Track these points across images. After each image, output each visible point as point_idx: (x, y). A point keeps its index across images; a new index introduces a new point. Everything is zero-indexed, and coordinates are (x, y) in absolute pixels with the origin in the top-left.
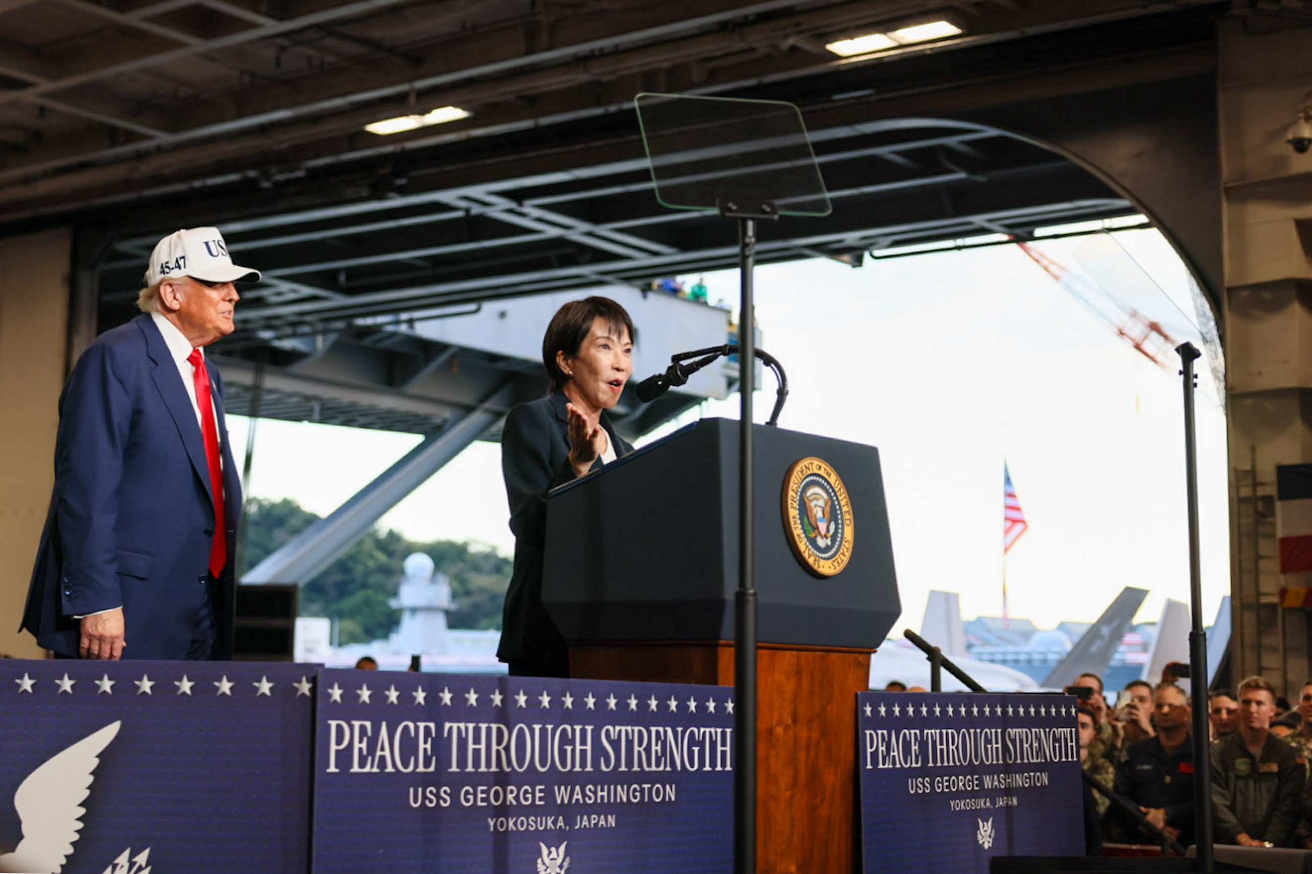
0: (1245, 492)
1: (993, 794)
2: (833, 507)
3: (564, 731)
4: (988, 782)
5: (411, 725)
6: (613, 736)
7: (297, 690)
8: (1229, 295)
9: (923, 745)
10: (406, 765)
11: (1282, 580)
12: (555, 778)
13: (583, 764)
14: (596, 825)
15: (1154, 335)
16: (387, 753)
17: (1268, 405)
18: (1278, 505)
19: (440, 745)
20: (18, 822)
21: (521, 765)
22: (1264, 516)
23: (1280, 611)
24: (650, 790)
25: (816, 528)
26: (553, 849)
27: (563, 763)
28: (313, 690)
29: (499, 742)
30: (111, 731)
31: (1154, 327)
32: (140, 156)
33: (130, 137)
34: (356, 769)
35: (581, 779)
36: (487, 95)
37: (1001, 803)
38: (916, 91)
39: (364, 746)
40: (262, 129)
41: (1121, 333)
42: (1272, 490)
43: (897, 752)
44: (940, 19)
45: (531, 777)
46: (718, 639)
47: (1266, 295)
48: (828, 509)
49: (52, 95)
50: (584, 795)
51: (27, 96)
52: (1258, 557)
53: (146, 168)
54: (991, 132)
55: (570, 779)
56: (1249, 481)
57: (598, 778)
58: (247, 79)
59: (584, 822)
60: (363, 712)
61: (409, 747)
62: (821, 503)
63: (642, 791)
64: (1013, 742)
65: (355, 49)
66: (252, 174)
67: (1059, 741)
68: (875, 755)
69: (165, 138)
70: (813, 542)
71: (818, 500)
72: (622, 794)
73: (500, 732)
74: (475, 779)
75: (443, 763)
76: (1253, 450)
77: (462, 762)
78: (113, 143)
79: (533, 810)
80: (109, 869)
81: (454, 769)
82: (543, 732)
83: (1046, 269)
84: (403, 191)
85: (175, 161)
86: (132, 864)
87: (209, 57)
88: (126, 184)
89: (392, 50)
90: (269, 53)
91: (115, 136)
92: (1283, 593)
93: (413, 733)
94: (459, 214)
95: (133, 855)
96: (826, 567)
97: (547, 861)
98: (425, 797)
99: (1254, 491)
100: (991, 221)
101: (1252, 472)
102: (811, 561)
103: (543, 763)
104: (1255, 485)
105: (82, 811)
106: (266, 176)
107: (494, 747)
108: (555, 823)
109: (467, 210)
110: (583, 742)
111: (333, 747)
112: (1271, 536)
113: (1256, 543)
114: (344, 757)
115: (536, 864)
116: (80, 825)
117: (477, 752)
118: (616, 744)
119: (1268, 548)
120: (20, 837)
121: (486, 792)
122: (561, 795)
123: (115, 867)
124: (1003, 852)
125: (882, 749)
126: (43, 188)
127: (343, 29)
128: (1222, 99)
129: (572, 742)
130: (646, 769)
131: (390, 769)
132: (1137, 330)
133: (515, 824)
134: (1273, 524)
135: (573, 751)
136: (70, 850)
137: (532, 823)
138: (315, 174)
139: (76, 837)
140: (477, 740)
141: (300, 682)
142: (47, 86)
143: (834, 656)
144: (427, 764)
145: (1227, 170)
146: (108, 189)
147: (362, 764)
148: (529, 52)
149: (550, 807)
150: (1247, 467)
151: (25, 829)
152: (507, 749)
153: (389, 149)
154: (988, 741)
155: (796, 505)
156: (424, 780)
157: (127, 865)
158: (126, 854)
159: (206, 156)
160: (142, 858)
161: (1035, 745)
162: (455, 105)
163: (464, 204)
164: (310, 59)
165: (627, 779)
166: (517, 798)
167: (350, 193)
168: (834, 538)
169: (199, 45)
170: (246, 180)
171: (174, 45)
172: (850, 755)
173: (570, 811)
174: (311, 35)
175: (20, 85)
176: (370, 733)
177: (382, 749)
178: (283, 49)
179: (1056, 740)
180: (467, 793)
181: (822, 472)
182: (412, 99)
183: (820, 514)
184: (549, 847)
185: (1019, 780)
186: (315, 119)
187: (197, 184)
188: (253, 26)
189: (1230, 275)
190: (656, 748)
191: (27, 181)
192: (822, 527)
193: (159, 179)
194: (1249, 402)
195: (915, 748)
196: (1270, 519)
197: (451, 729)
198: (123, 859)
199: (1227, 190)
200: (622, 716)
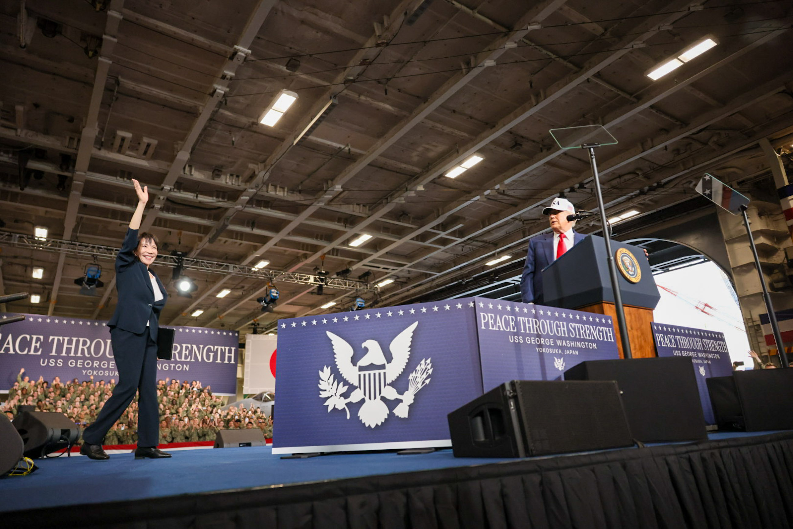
0: (750, 324)
1: (702, 359)
2: (632, 263)
3: (557, 324)
4: (699, 355)
5: (507, 317)
6: (573, 327)
7: (469, 306)
8: (733, 270)
9: (676, 341)
10: (507, 329)
11: (768, 348)
12: (556, 338)
13: (565, 334)
14: (572, 353)
15: (706, 307)
16: (500, 324)
17: (752, 299)
18: (762, 326)
19: (517, 324)
20: (391, 354)
21: (544, 332)
22: (757, 330)
23: (769, 357)
24: (588, 345)
25: (628, 269)
26: (559, 359)
27: (558, 333)
28: (474, 305)
29: (536, 324)
30: (415, 324)
31: (706, 305)
32: (433, 280)
33: (431, 275)
34: (491, 328)
35: (565, 339)
36: (515, 251)
37: (705, 362)
38: (629, 232)
39: (492, 321)
40: (461, 268)
41: (697, 308)
42: (759, 322)
43: (667, 342)
44: (633, 210)
45: (548, 336)
46: (602, 300)
47: (744, 268)
48: (631, 264)
49: (410, 267)
50: (566, 344)
51: (405, 268)
52: (759, 342)
53: (435, 283)
54: (655, 240)
55: (561, 338)
56: (751, 321)
57: (569, 339)
58: (455, 256)
59: (568, 352)
60: (491, 311)
61: (507, 324)
62: (628, 261)
63: (585, 345)
64: (706, 343)
65: (480, 244)
66: (460, 281)
67: (720, 345)
68: (660, 341)
69: (438, 274)
70: (628, 272)
71: (627, 261)
72: (579, 345)
73: (536, 322)
74: (530, 335)
75: (519, 329)
76: (750, 312)
77: (525, 329)
78: (426, 278)
79: (550, 347)
80: (419, 365)
81: (523, 331)
82: (550, 323)
83: (672, 293)
84: (498, 280)
85: (441, 280)
86: (426, 363)
87: (445, 251)
88: (431, 288)
89: (489, 243)
90: (460, 248)
91: (427, 275)
92: (769, 351)
93: (508, 319)
94: (513, 285)
95: (426, 360)
96: (633, 280)
97: (557, 363)
98: (514, 339)
99: (753, 324)
100: (656, 267)
101: (751, 318)
102: (628, 277)
103: (551, 332)
104: (753, 322)
105: (409, 349)
106: (463, 281)
107: (535, 326)
108: (558, 351)
109: (514, 284)
110: (564, 327)
111: (483, 321)
112: (761, 336)
113: (757, 339)
114: (486, 324)
115: (554, 364)
116: (409, 353)
117: (529, 327)
118: (574, 329)
119: (762, 340)
120: (392, 358)
121: (535, 339)
122: (559, 343)
123: (421, 364)
124: (709, 377)
125: (662, 340)
126: (412, 291)
127: (476, 239)
128: (720, 218)
129: (560, 327)
130: (586, 338)
131: (502, 329)
132: (702, 307)
133: (545, 350)
134: (761, 332)
135: (561, 330)
136: (407, 361)
137: (551, 351)
138: (475, 279)
139: (408, 357)
140: (529, 323)
141: (470, 303)
142: (409, 264)
143: (641, 310)
144: (514, 329)
145: (725, 236)
146: (427, 290)
147: (493, 327)
148: (524, 237)
149: (556, 346)
150: (749, 317)
151: (393, 356)
152: (539, 327)
153: (492, 269)
154: (697, 342)
155: (620, 261)
156: (514, 334)
157: (424, 364)
158: (424, 360)
159: (448, 278)
160: (429, 361)
161: (713, 345)
162: (507, 255)
163: (513, 282)
164: (470, 248)
165: (580, 340)
166: (544, 342)
167: (485, 283)
168: (634, 272)
169: (443, 248)
170: (459, 283)
171: (438, 249)
172: (652, 342)
173: (563, 348)
174: (469, 242)
175: (403, 265)
176: (494, 318)
177: (499, 323)
178: (463, 246)
179: (719, 345)
180: (528, 339)
181: (627, 253)
182: (496, 255)
183: (628, 265)
184: (557, 359)
185: (710, 356)
186: (473, 264)
187: (447, 286)
188: (455, 241)
189: (732, 264)
190: (588, 332)
191: (408, 290)
192: (630, 268)
193: (438, 286)
194: (746, 299)
195: (673, 341)
196: (760, 331)
197: (520, 319)
198: (423, 362)
199: (726, 241)
200: (574, 321)
